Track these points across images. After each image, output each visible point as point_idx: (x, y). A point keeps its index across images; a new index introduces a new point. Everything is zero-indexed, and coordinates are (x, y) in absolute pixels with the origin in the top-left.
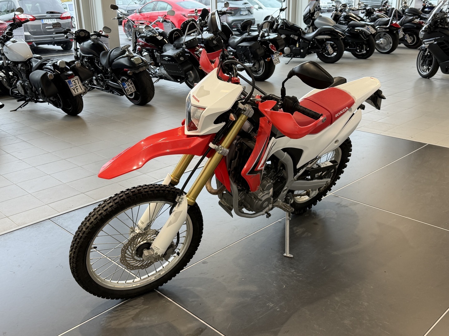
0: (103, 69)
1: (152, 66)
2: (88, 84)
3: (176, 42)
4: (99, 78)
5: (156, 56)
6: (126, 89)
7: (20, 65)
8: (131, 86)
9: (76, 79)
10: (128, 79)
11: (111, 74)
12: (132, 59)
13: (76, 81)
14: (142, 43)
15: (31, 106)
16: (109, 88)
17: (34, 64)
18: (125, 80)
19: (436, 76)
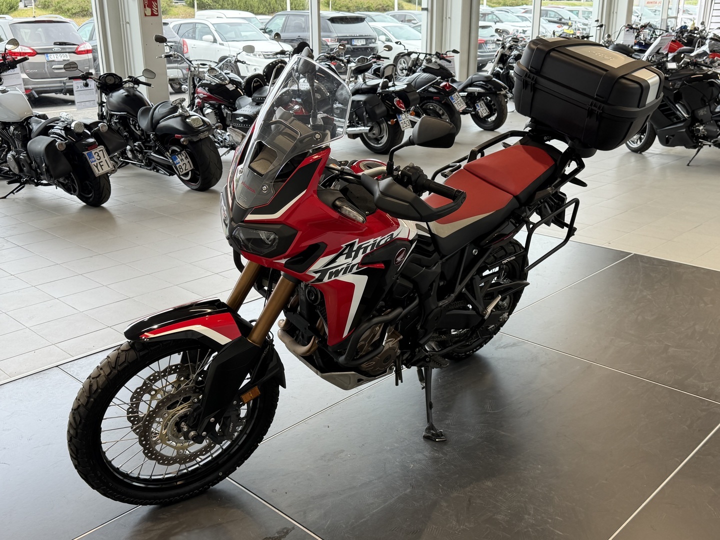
0: (143, 134)
1: (218, 131)
2: (118, 158)
3: (255, 95)
4: (136, 147)
5: (225, 115)
6: (178, 166)
7: (12, 128)
8: (186, 161)
9: (99, 151)
10: (181, 151)
11: (155, 141)
12: (187, 120)
13: (101, 154)
14: (204, 94)
15: (29, 191)
16: (150, 164)
17: (35, 127)
18: (177, 151)
19: (652, 149)
